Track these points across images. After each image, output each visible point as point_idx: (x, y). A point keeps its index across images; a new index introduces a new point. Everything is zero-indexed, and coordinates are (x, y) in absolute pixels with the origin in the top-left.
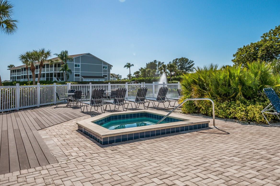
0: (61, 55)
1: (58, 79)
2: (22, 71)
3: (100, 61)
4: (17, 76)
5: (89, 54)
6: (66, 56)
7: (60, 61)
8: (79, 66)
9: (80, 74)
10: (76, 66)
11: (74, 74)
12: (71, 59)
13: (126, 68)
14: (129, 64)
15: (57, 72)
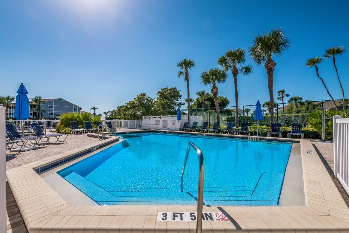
0: (35, 99)
1: (34, 117)
2: (13, 109)
3: (72, 105)
4: (9, 113)
5: (61, 99)
6: (39, 100)
7: (34, 103)
8: (52, 107)
9: (53, 113)
10: (50, 107)
11: (48, 113)
12: (45, 102)
13: (92, 110)
14: (94, 107)
15: (33, 111)
